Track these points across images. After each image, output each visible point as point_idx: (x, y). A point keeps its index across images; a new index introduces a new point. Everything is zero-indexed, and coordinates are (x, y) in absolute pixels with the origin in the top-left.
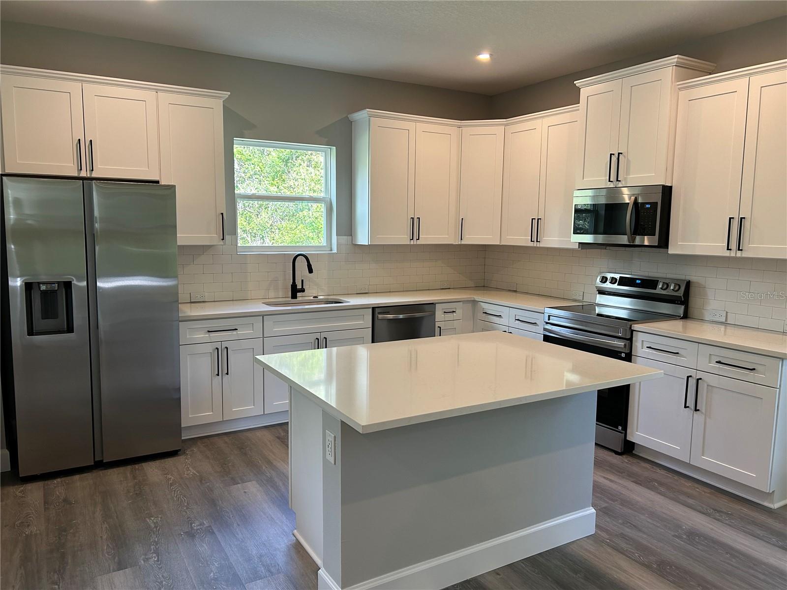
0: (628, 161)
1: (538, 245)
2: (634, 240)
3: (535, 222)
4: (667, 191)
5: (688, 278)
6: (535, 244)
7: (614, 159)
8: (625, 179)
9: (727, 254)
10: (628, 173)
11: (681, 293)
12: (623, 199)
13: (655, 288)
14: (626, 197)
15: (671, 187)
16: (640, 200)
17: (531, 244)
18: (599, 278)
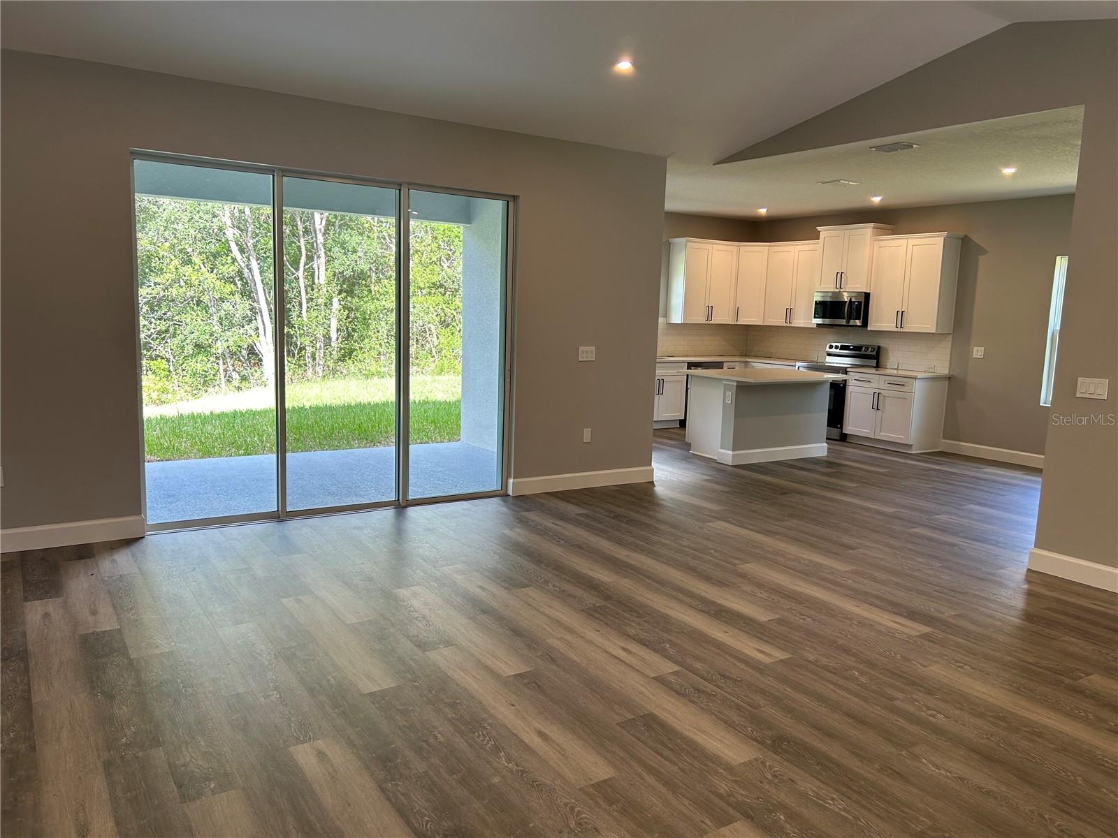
0: (847, 278)
1: (790, 325)
2: (849, 322)
3: (789, 310)
4: (867, 295)
5: (879, 345)
6: (788, 325)
7: (839, 275)
8: (845, 288)
9: (896, 330)
10: (846, 284)
11: (874, 353)
12: (844, 298)
13: (860, 350)
14: (846, 298)
15: (869, 293)
16: (853, 300)
17: (785, 325)
18: (828, 346)
